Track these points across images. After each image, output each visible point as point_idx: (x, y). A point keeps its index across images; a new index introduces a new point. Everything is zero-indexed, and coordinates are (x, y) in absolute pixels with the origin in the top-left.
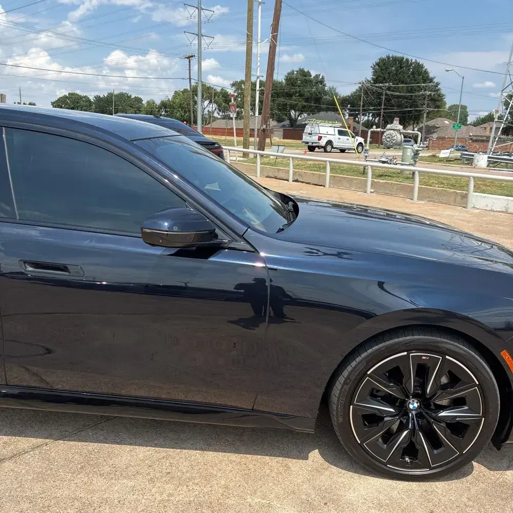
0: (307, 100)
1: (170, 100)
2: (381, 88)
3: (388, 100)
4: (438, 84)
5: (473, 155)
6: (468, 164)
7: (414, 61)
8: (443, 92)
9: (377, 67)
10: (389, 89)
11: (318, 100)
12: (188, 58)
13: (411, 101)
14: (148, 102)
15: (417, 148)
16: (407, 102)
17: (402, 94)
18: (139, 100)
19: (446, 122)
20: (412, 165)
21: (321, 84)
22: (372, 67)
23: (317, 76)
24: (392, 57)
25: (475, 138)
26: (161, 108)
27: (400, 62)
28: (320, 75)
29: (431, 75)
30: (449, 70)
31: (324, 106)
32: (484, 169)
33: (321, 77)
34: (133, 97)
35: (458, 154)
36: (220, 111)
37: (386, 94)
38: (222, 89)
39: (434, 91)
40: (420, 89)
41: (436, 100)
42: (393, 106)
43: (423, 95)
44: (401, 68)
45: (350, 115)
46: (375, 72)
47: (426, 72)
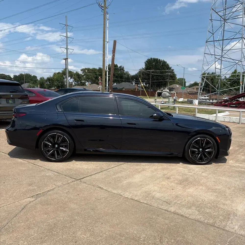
0: (117, 77)
1: (52, 77)
2: (149, 72)
3: (153, 77)
4: (173, 70)
5: (192, 100)
6: (190, 104)
7: (162, 60)
8: (175, 73)
9: (147, 63)
10: (153, 72)
11: (121, 77)
12: (64, 59)
13: (162, 77)
14: (41, 78)
15: (175, 98)
16: (160, 78)
17: (158, 74)
18: (35, 77)
19: (178, 86)
20: (173, 104)
21: (122, 70)
22: (144, 63)
23: (120, 67)
24: (153, 59)
25: (190, 93)
26: (47, 81)
27: (156, 61)
28: (122, 66)
29: (170, 66)
30: (178, 65)
31: (124, 80)
32: (197, 105)
33: (122, 67)
34: (32, 76)
35: (186, 100)
36: (76, 82)
37: (152, 75)
38: (76, 72)
39: (172, 73)
40: (166, 72)
41: (173, 77)
42: (155, 79)
43: (167, 75)
44: (157, 63)
45: (135, 84)
46: (146, 65)
47: (168, 65)
